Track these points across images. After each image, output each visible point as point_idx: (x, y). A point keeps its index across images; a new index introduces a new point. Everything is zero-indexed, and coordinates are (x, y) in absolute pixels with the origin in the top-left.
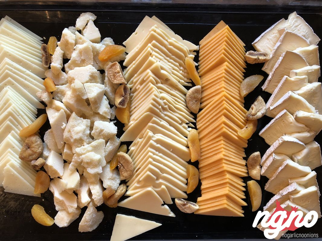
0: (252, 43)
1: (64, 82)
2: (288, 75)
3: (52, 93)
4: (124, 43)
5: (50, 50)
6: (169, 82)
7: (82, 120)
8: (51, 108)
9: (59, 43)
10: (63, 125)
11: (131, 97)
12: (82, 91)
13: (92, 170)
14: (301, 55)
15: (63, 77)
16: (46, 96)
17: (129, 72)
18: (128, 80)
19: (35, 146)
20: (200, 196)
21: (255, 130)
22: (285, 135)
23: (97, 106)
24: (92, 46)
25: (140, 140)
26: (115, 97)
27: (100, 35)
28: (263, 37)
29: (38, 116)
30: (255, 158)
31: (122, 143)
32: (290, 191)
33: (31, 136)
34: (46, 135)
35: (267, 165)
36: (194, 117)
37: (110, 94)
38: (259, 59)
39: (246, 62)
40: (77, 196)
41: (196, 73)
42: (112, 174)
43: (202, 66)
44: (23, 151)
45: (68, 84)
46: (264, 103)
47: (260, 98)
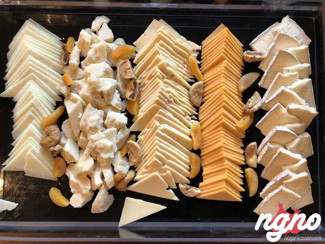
0: (250, 44)
1: (80, 77)
2: (281, 72)
3: (70, 86)
4: (134, 43)
5: (69, 48)
6: (174, 78)
7: (96, 110)
8: (69, 100)
9: (76, 43)
10: (80, 114)
11: (140, 92)
12: (97, 85)
13: (105, 155)
14: (293, 54)
15: (79, 73)
16: (65, 89)
17: (138, 69)
18: (138, 76)
19: (54, 134)
20: (202, 181)
21: (252, 122)
22: (279, 126)
23: (110, 98)
24: (106, 45)
25: (148, 130)
26: (126, 91)
27: (113, 36)
28: (259, 38)
29: (56, 107)
30: (252, 148)
31: (132, 133)
32: (283, 176)
33: (50, 125)
34: (64, 125)
35: (263, 153)
36: (197, 110)
37: (122, 89)
38: (255, 58)
39: (244, 61)
40: (91, 180)
41: (198, 70)
42: (123, 160)
43: (204, 64)
44: (43, 139)
45: (84, 79)
46: (260, 98)
47: (257, 93)
